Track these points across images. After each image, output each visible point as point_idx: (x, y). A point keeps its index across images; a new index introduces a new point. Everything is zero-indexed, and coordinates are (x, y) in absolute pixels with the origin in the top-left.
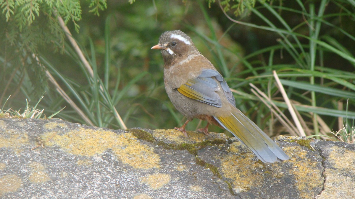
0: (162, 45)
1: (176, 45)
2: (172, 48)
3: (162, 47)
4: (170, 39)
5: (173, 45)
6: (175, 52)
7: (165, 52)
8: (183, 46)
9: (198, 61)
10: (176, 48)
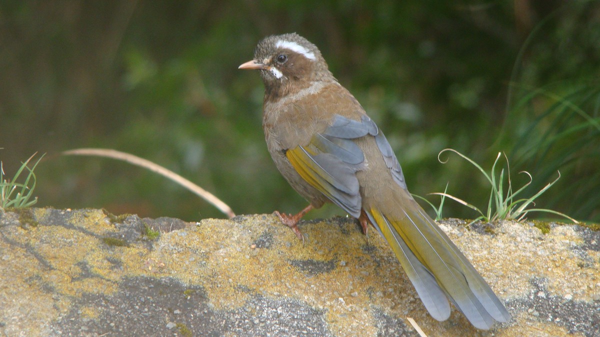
0: (259, 62)
1: (287, 60)
2: (278, 66)
3: (261, 64)
4: (273, 49)
5: (281, 60)
6: (284, 73)
7: (267, 74)
8: (302, 62)
9: (329, 96)
10: (286, 66)
